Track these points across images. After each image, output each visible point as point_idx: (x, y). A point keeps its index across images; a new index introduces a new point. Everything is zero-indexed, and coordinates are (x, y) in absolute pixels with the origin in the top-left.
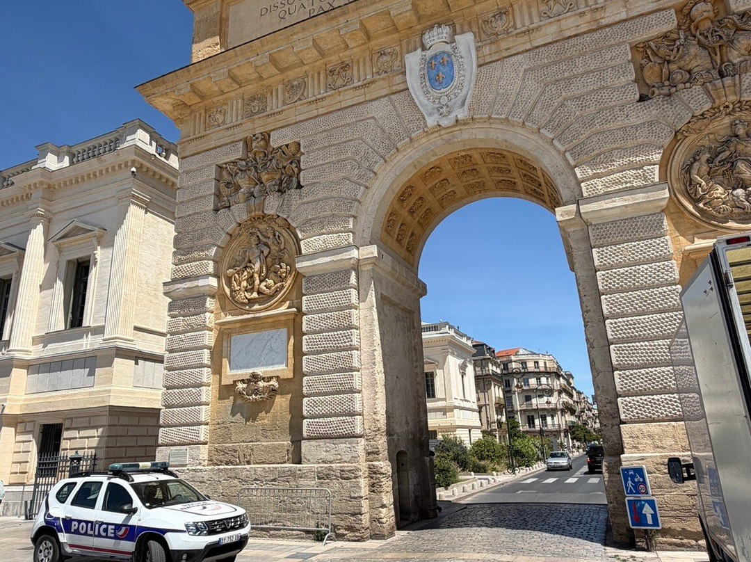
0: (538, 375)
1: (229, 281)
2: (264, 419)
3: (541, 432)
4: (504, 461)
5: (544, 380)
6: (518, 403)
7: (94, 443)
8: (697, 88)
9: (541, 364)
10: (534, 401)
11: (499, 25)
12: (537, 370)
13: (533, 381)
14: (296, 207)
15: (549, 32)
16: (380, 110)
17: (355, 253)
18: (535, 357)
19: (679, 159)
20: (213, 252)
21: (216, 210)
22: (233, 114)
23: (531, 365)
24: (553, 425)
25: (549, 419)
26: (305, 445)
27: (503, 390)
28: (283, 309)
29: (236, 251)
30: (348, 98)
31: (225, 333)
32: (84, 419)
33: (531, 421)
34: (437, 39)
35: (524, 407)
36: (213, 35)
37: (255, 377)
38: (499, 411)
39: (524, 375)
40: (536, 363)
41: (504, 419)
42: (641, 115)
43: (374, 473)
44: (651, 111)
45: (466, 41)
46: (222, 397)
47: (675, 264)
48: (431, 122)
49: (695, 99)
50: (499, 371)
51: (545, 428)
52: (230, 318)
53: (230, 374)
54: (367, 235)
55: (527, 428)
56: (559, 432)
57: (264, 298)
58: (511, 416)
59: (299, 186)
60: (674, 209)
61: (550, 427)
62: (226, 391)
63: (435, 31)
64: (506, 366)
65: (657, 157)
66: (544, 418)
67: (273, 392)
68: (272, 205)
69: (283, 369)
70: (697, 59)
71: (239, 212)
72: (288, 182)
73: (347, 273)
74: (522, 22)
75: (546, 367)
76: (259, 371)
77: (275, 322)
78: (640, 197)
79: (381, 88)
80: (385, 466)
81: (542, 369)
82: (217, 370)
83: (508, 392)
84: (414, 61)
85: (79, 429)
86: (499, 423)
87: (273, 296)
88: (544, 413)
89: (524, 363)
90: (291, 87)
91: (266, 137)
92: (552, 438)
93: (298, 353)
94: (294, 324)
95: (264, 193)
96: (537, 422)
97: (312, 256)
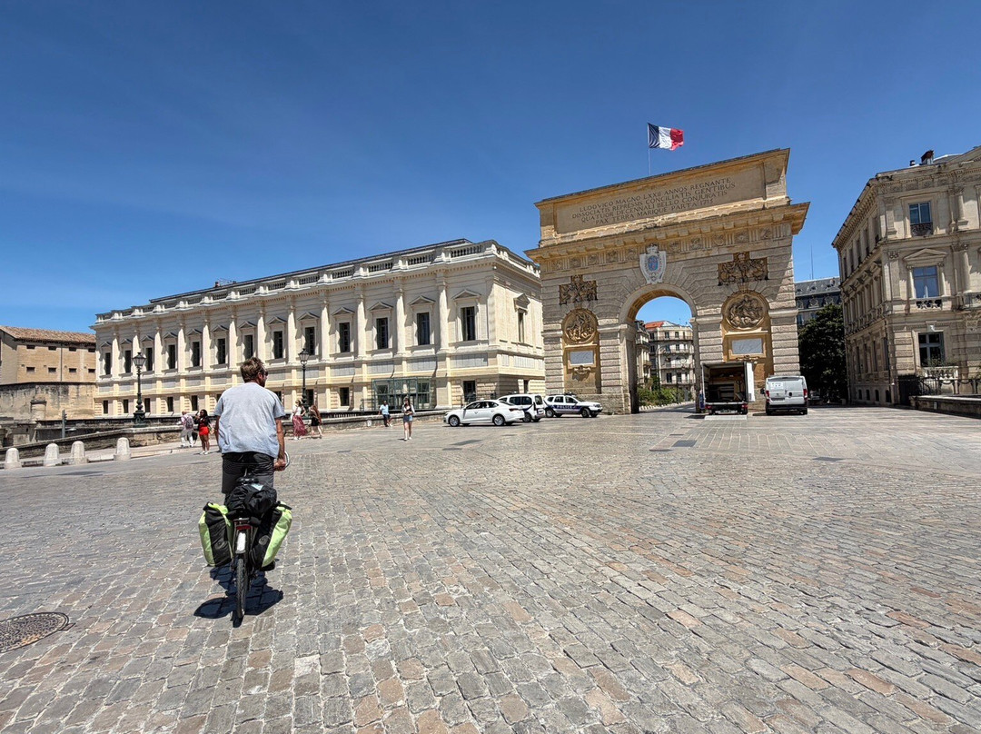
0: (677, 342)
1: (568, 332)
2: (586, 381)
3: (677, 385)
4: (655, 401)
5: (682, 346)
6: (660, 363)
7: (494, 388)
8: (736, 284)
9: (681, 334)
10: (673, 362)
11: (675, 249)
12: (678, 352)
13: (673, 347)
14: (596, 307)
15: (692, 255)
16: (628, 273)
17: (619, 327)
18: (677, 329)
19: (728, 306)
20: (561, 321)
21: (560, 304)
22: (566, 265)
23: (672, 335)
24: (686, 380)
25: (683, 376)
26: (603, 388)
27: (650, 355)
28: (591, 344)
29: (570, 321)
30: (616, 267)
31: (567, 351)
32: (488, 379)
33: (669, 378)
34: (652, 251)
35: (665, 367)
36: (551, 224)
37: (582, 366)
38: (646, 371)
39: (668, 342)
40: (677, 333)
41: (649, 376)
42: (718, 290)
43: (626, 396)
44: (721, 290)
45: (663, 254)
46: (568, 373)
47: (722, 339)
48: (648, 282)
49: (735, 287)
50: (647, 341)
51: (679, 383)
52: (569, 346)
53: (571, 365)
54: (623, 320)
55: (666, 382)
56: (690, 385)
57: (583, 339)
58: (654, 374)
59: (596, 299)
60: (724, 322)
61: (683, 382)
62: (569, 371)
63: (652, 248)
64: (652, 336)
65: (721, 305)
66: (679, 375)
67: (589, 372)
68: (585, 305)
69: (593, 364)
70: (738, 274)
71: (571, 306)
72: (592, 296)
73: (617, 333)
74: (683, 249)
75: (684, 336)
76: (583, 365)
77: (589, 348)
78: (714, 318)
79: (629, 265)
80: (629, 394)
81: (681, 338)
82: (566, 364)
83: (653, 356)
84: (643, 257)
85: (485, 383)
86: (646, 378)
87: (586, 339)
88: (679, 372)
89: (667, 333)
90: (592, 258)
91: (581, 276)
92: (685, 390)
93: (598, 359)
94: (597, 350)
95: (582, 300)
96: (674, 378)
97: (603, 327)
